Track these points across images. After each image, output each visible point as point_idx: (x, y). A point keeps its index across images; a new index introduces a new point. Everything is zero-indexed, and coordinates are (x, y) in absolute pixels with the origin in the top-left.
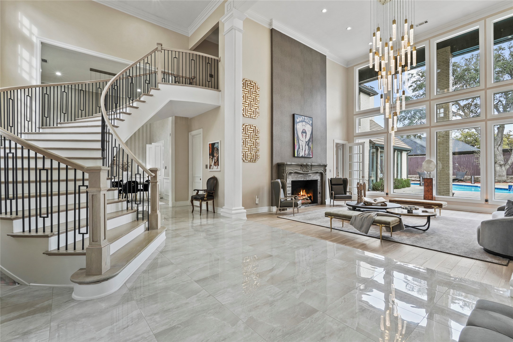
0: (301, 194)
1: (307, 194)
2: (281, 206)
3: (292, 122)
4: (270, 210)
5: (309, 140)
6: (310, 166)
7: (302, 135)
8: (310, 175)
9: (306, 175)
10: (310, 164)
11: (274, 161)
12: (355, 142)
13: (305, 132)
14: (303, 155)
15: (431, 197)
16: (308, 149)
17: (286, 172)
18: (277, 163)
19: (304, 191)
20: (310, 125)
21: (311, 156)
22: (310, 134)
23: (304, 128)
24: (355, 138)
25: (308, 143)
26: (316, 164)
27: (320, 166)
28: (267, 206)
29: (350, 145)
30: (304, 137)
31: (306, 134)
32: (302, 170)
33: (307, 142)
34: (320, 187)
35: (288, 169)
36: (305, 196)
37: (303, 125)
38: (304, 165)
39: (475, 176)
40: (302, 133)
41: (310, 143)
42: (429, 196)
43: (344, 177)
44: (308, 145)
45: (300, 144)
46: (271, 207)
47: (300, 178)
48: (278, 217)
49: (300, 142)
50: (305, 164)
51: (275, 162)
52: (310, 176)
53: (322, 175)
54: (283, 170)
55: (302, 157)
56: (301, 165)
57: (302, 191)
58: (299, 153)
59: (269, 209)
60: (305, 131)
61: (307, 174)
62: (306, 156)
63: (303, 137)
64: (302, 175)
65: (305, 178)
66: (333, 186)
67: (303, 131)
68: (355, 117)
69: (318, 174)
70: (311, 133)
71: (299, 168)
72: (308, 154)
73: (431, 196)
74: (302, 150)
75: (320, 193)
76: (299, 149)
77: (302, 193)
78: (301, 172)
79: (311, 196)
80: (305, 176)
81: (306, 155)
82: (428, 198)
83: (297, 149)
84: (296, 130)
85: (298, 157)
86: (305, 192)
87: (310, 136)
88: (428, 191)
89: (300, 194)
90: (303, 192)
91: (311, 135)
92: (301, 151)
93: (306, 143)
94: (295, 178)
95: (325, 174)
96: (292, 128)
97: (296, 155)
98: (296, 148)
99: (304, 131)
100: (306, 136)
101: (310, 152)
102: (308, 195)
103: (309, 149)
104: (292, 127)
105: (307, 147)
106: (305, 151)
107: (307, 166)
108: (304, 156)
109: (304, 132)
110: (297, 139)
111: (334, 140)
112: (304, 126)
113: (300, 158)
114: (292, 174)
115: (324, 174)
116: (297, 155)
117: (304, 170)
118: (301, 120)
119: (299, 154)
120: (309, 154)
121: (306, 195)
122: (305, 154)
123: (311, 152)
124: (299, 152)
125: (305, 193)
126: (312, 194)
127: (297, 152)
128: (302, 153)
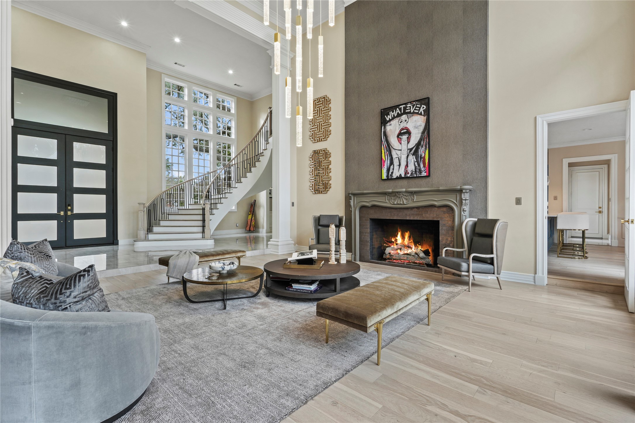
0: (396, 240)
7: (400, 139)
9: (402, 210)
13: (407, 133)
14: (401, 175)
16: (414, 162)
17: (355, 206)
19: (407, 235)
20: (420, 114)
21: (424, 174)
22: (421, 131)
23: (403, 125)
25: (414, 150)
30: (404, 143)
31: (410, 134)
33: (411, 150)
34: (448, 237)
35: (359, 201)
36: (409, 247)
37: (401, 122)
40: (398, 137)
41: (422, 150)
44: (415, 154)
45: (394, 156)
49: (394, 153)
53: (453, 210)
55: (400, 178)
57: (399, 234)
58: (392, 173)
60: (408, 130)
62: (409, 175)
64: (392, 210)
67: (403, 131)
69: (439, 209)
70: (425, 129)
72: (416, 171)
74: (400, 165)
76: (390, 166)
77: (399, 238)
78: (387, 205)
79: (427, 251)
81: (410, 173)
84: (385, 135)
85: (389, 180)
86: (410, 237)
87: (420, 135)
89: (393, 240)
90: (403, 237)
91: (424, 133)
92: (397, 167)
93: (410, 152)
95: (461, 210)
97: (384, 177)
98: (384, 165)
99: (406, 131)
100: (409, 138)
101: (422, 166)
102: (420, 248)
103: (417, 161)
106: (407, 166)
108: (403, 176)
109: (404, 133)
112: (405, 121)
115: (457, 209)
116: (388, 176)
117: (392, 201)
118: (396, 115)
119: (390, 173)
120: (418, 170)
122: (406, 173)
124: (391, 171)
125: (409, 240)
126: (429, 246)
127: (386, 172)
128: (398, 171)
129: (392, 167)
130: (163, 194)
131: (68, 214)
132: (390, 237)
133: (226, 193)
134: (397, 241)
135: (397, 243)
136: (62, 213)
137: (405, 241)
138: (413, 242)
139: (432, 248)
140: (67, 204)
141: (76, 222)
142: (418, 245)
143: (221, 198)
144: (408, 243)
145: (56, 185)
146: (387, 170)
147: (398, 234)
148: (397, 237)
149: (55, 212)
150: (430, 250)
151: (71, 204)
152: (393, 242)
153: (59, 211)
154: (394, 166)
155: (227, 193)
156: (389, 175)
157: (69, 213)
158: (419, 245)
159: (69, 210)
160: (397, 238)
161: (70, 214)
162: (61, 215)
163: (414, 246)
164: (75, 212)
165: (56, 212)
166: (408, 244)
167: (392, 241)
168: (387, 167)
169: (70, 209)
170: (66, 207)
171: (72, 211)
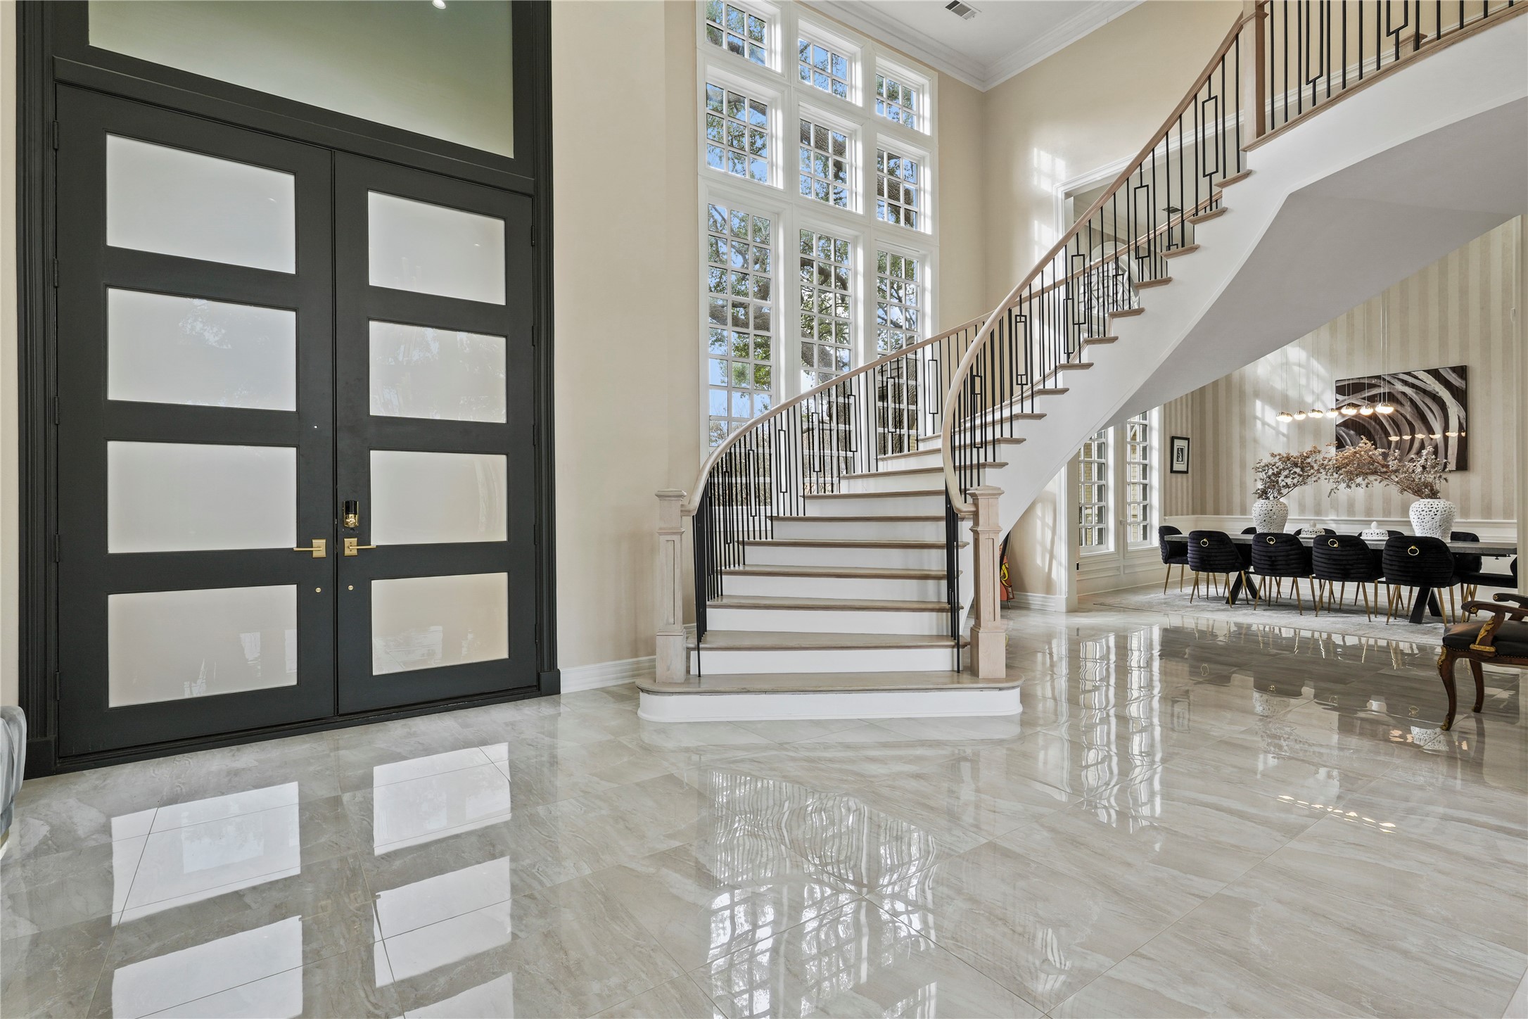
130: (748, 435)
131: (347, 552)
133: (1018, 417)
136: (319, 548)
140: (342, 500)
141: (380, 589)
143: (999, 440)
145: (287, 403)
149: (289, 541)
151: (359, 502)
153: (304, 537)
155: (1022, 416)
157: (351, 547)
159: (352, 532)
161: (355, 552)
162: (315, 555)
164: (378, 538)
165: (291, 543)
169: (356, 527)
170: (336, 515)
171: (363, 532)
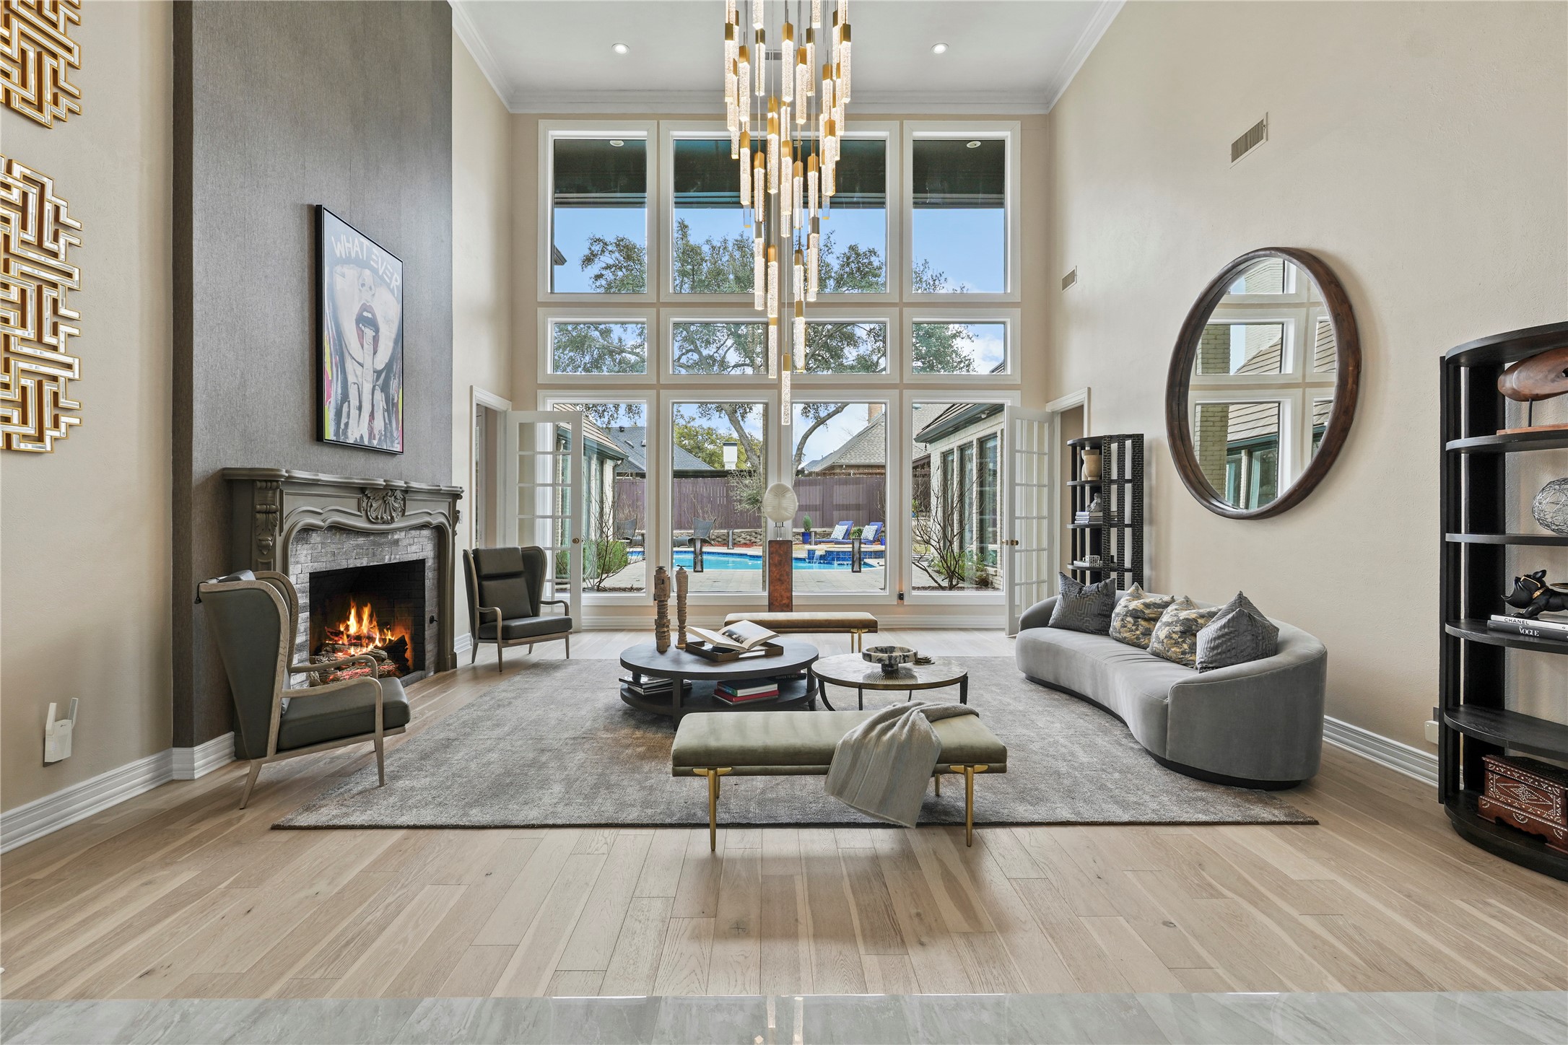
0: (347, 628)
1: (381, 631)
2: (285, 744)
3: (306, 247)
4: (165, 781)
5: (389, 366)
6: (399, 494)
7: (361, 335)
8: (396, 537)
9: (377, 539)
10: (401, 483)
11: (198, 455)
12: (540, 409)
13: (373, 324)
14: (362, 437)
15: (788, 598)
16: (384, 410)
17: (286, 527)
18: (220, 466)
19: (366, 612)
20: (392, 291)
21: (397, 448)
22: (393, 336)
23: (366, 297)
24: (541, 393)
25: (383, 378)
26: (424, 486)
27: (436, 493)
28: (142, 756)
29: (524, 416)
30: (369, 347)
31: (377, 331)
32: (363, 513)
33: (378, 373)
34: (435, 593)
35: (297, 510)
36: (371, 639)
37: (363, 285)
38: (375, 489)
39: (735, 531)
40: (357, 322)
41: (394, 384)
42: (782, 596)
43: (527, 545)
44: (385, 388)
45: (351, 379)
46: (176, 750)
47: (353, 555)
48: (276, 828)
49: (350, 365)
50: (381, 482)
51: (204, 462)
52: (396, 542)
53: (442, 537)
54: (267, 512)
55: (358, 448)
56: (363, 490)
57: (353, 612)
58: (347, 425)
59: (157, 769)
60: (374, 315)
61: (384, 533)
62: (375, 443)
63: (366, 346)
64: (361, 540)
65: (374, 555)
66: (486, 583)
67: (365, 314)
68: (541, 311)
69: (426, 532)
70: (397, 335)
71: (350, 504)
72: (385, 435)
73: (789, 595)
74: (360, 408)
75: (432, 620)
76: (342, 402)
77: (352, 622)
78: (362, 524)
79: (402, 641)
80: (374, 543)
81: (377, 437)
82: (781, 601)
83: (332, 400)
84: (333, 299)
85: (339, 445)
86: (371, 617)
87: (391, 344)
88: (780, 580)
89: (342, 629)
90: (360, 620)
91: (396, 342)
92: (354, 412)
93: (377, 379)
94: (329, 558)
95: (454, 533)
96: (307, 280)
97: (329, 434)
98: (329, 397)
99: (370, 316)
100: (376, 340)
101: (394, 426)
102: (389, 637)
103: (388, 410)
104: (306, 275)
105: (379, 396)
106: (372, 415)
107: (387, 491)
108: (366, 443)
109: (367, 321)
110: (336, 350)
111: (471, 387)
112: (366, 288)
113: (347, 453)
114: (315, 538)
115: (450, 531)
116: (337, 433)
117: (373, 515)
118: (353, 255)
119: (342, 426)
120: (388, 435)
121: (377, 636)
122: (371, 435)
123: (397, 429)
124: (344, 420)
125: (371, 622)
126: (405, 629)
127: (334, 417)
128: (357, 425)
129: (346, 405)
132: (337, 623)
134: (348, 630)
135: (348, 633)
137: (363, 627)
138: (378, 625)
139: (410, 631)
142: (385, 630)
144: (369, 631)
146: (336, 413)
147: (350, 613)
148: (349, 620)
150: (407, 639)
152: (342, 633)
154: (349, 405)
156: (341, 430)
158: (387, 630)
160: (349, 623)
163: (378, 634)
166: (368, 633)
167: (340, 631)
168: (337, 404)
